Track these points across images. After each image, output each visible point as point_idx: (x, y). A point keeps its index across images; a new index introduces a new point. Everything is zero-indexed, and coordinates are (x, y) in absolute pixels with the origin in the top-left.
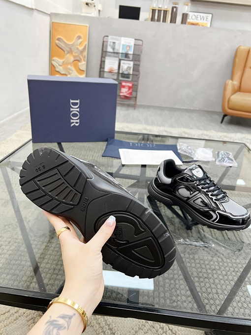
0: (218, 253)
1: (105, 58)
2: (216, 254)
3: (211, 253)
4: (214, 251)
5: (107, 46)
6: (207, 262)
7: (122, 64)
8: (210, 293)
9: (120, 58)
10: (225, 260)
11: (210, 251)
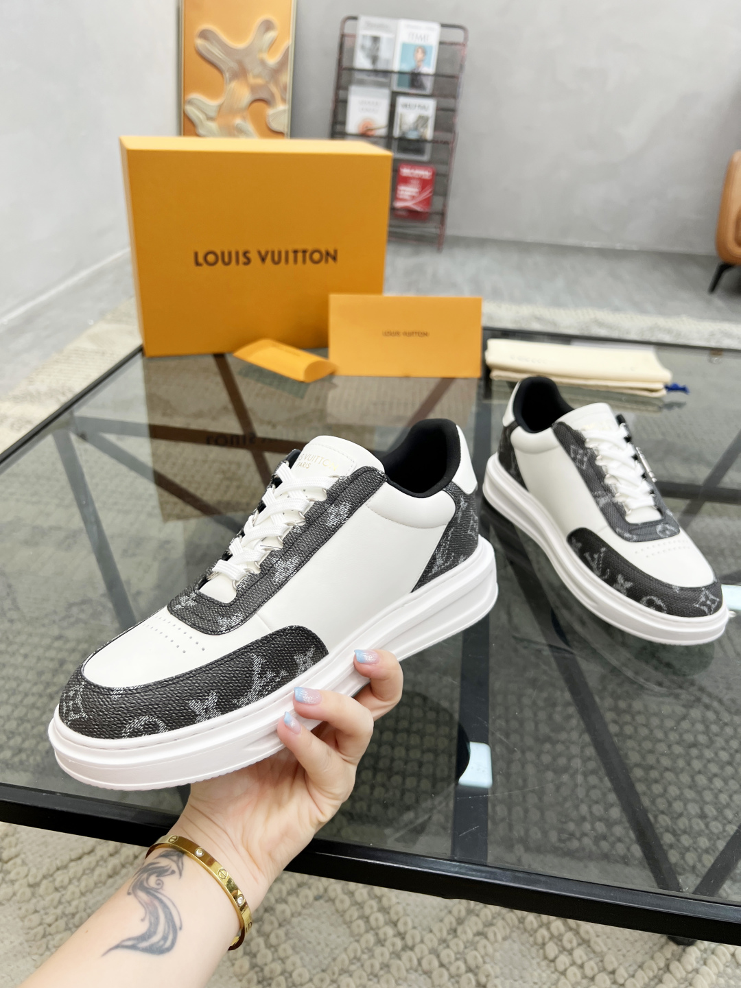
0: (704, 696)
1: (346, 89)
3: (684, 695)
5: (352, 52)
7: (400, 110)
8: (681, 815)
9: (396, 88)
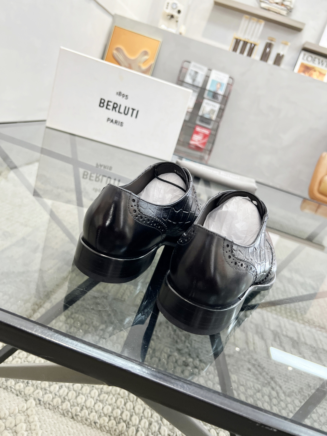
0: (272, 382)
2: (269, 383)
3: (262, 379)
4: (266, 376)
6: (250, 392)
10: (282, 396)
11: (259, 376)
